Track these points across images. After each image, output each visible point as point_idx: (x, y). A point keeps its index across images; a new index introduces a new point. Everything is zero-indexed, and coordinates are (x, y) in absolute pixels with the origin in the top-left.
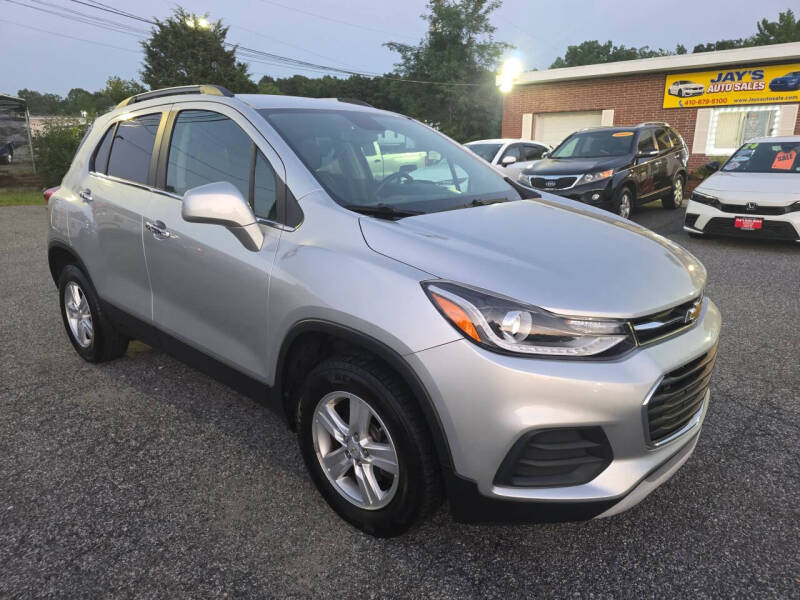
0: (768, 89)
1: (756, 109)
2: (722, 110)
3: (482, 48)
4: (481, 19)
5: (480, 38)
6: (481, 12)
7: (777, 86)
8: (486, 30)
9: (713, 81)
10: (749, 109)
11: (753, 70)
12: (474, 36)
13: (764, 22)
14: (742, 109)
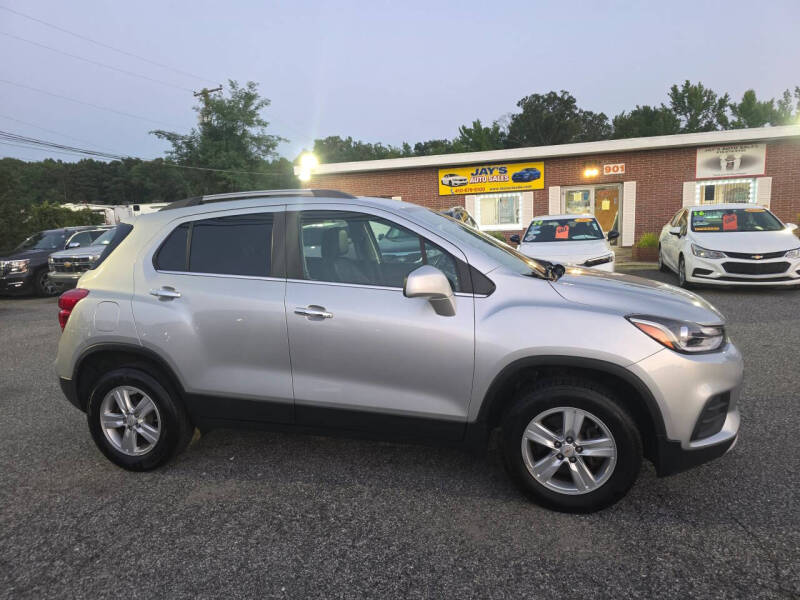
0: (511, 181)
1: (505, 195)
2: (482, 196)
3: (258, 140)
4: (253, 114)
5: (254, 131)
6: (252, 108)
7: (517, 178)
8: (259, 124)
9: (472, 174)
10: (500, 195)
11: (499, 166)
12: (247, 128)
13: (464, 128)
14: (496, 196)
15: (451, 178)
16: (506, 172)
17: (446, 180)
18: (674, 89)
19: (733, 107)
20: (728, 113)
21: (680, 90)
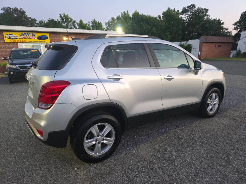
0: (37, 39)
1: (35, 44)
2: (25, 44)
7: (39, 38)
9: (20, 35)
10: (33, 44)
11: (32, 33)
14: (31, 44)
15: (10, 36)
16: (34, 35)
17: (8, 36)
18: (60, 15)
19: (77, 23)
20: (76, 25)
21: (62, 16)
